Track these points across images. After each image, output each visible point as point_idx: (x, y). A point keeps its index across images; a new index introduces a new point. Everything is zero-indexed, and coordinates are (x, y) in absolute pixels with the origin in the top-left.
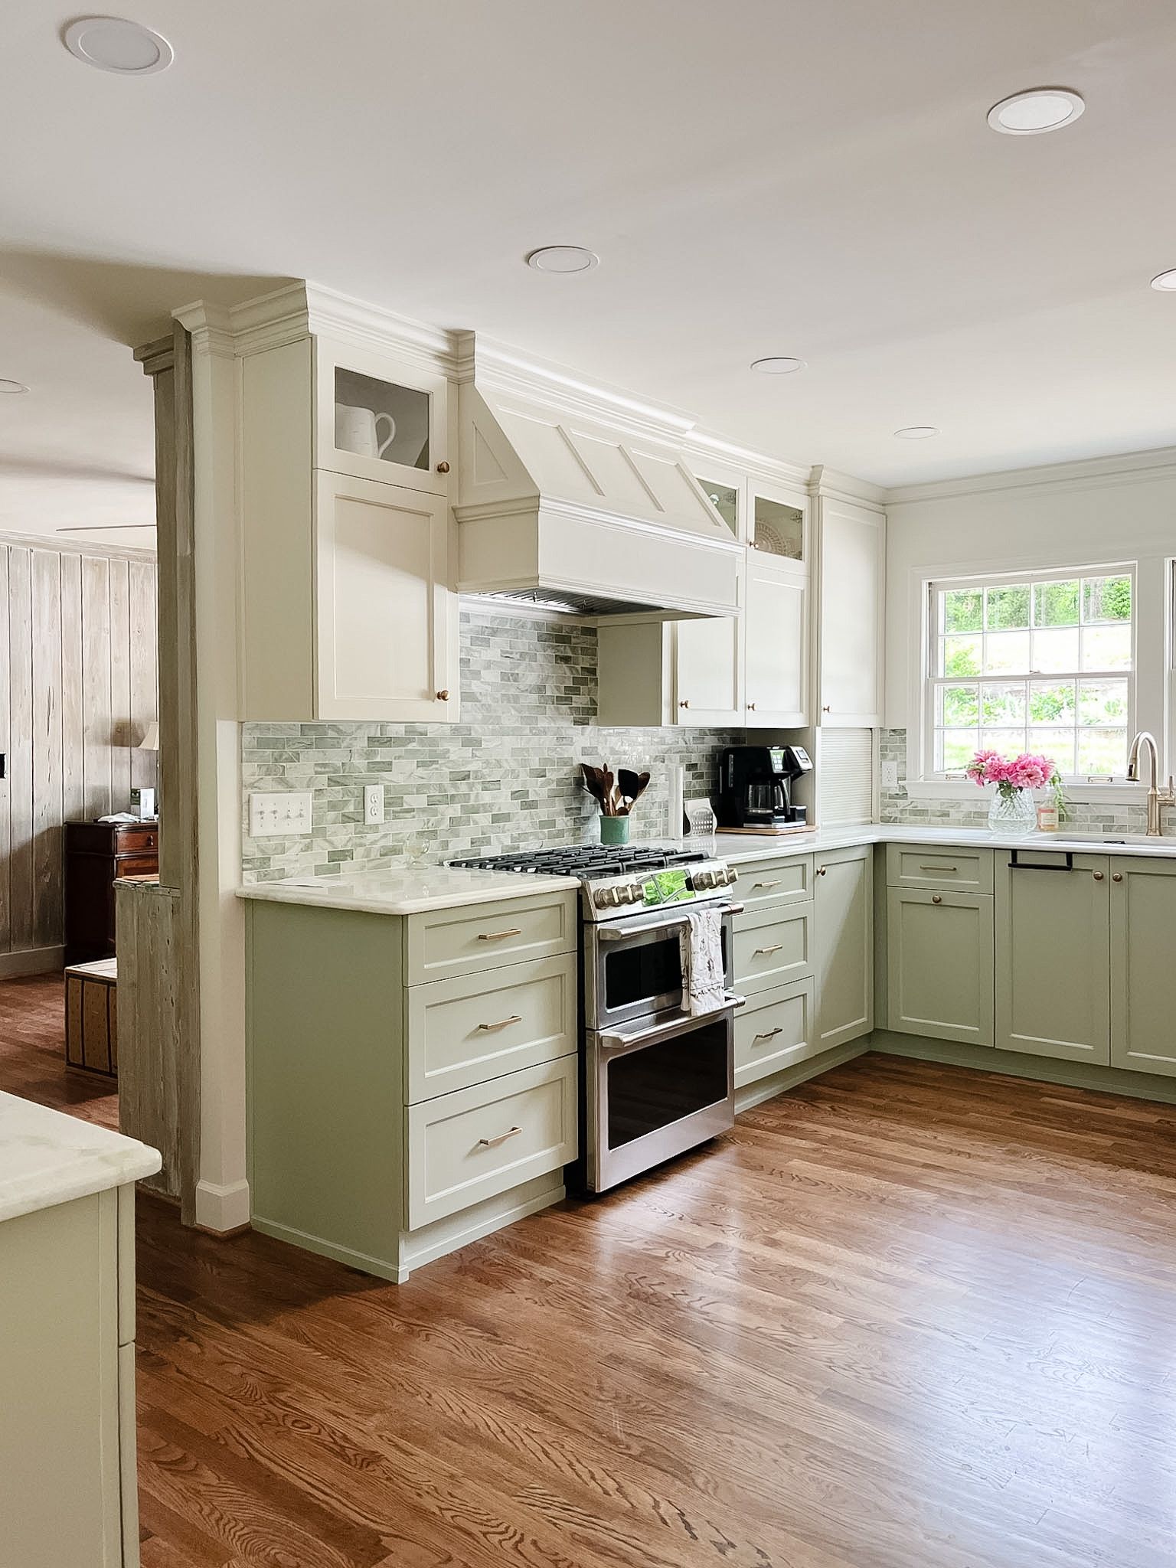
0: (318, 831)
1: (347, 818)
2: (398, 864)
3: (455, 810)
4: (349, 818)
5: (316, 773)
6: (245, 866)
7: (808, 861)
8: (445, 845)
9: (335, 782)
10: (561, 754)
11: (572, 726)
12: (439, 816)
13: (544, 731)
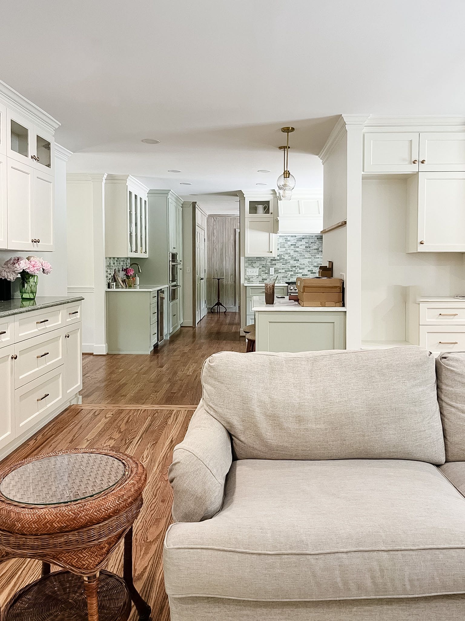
0: (260, 275)
1: (266, 273)
3: (292, 273)
5: (259, 265)
6: (245, 280)
8: (289, 279)
9: (263, 267)
12: (288, 274)
13: (318, 258)
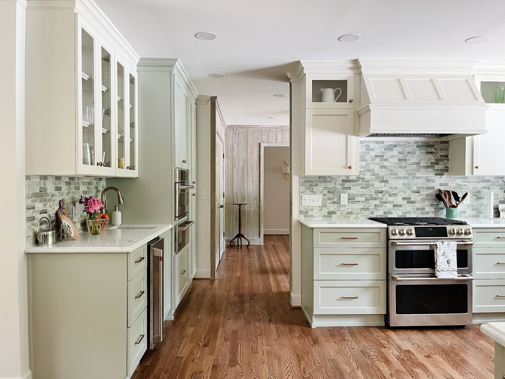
0: (324, 205)
1: (334, 203)
2: (352, 217)
3: (377, 202)
4: (335, 203)
5: (324, 190)
6: (300, 213)
8: (373, 213)
9: (330, 192)
10: (427, 185)
11: (435, 176)
12: (370, 204)
13: (419, 178)
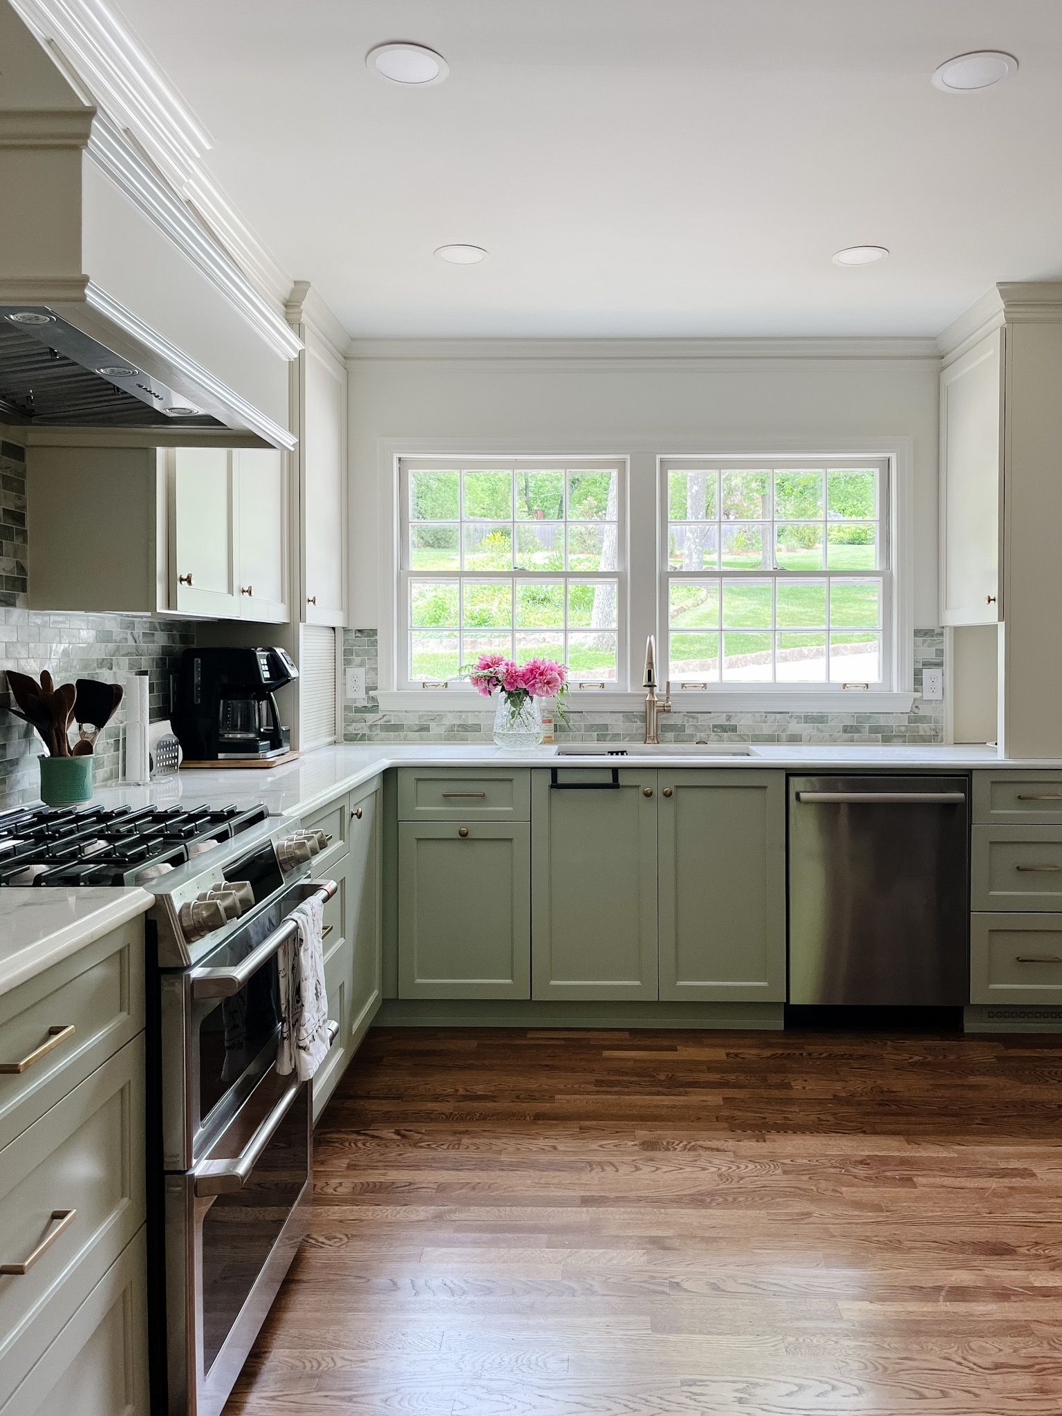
7: (345, 802)
